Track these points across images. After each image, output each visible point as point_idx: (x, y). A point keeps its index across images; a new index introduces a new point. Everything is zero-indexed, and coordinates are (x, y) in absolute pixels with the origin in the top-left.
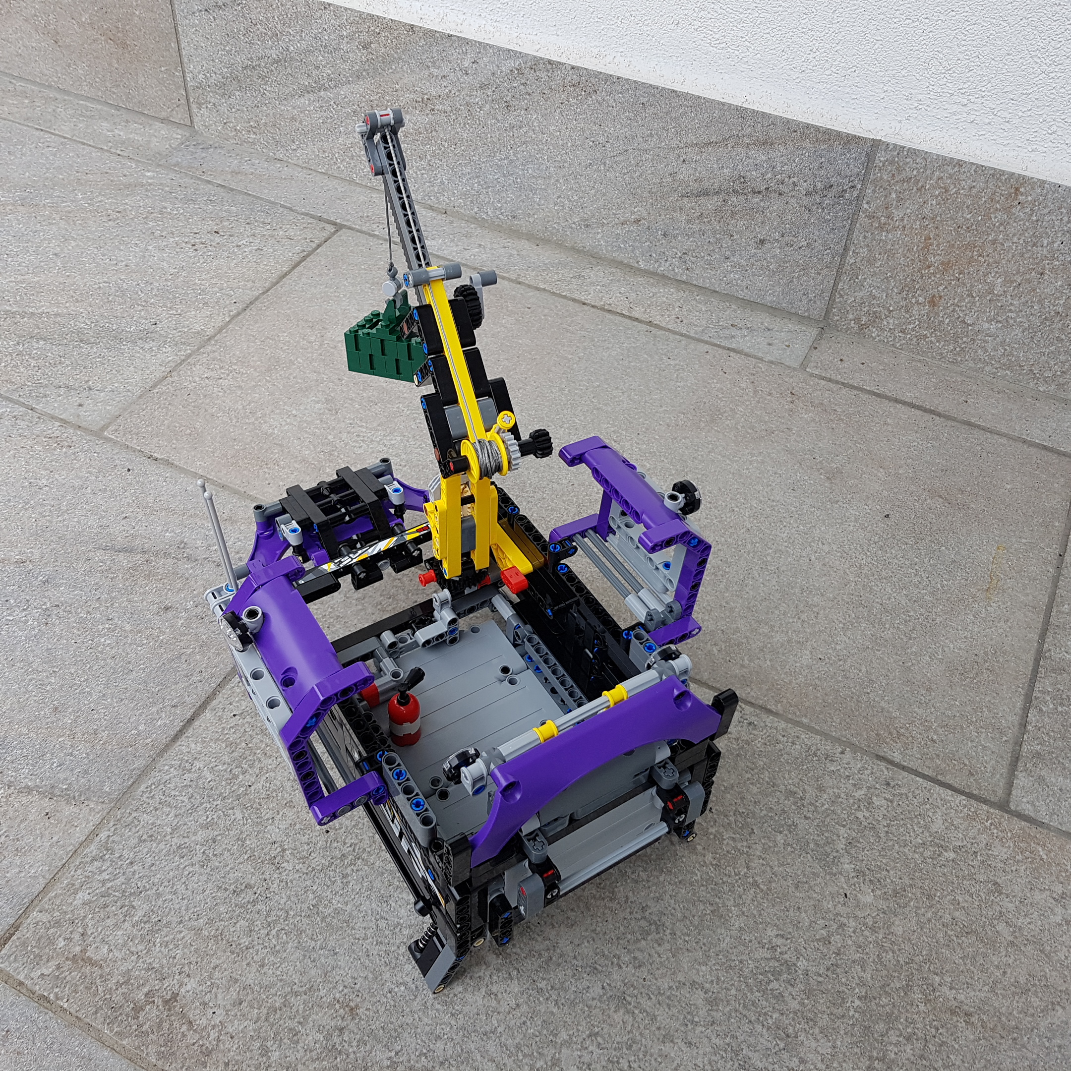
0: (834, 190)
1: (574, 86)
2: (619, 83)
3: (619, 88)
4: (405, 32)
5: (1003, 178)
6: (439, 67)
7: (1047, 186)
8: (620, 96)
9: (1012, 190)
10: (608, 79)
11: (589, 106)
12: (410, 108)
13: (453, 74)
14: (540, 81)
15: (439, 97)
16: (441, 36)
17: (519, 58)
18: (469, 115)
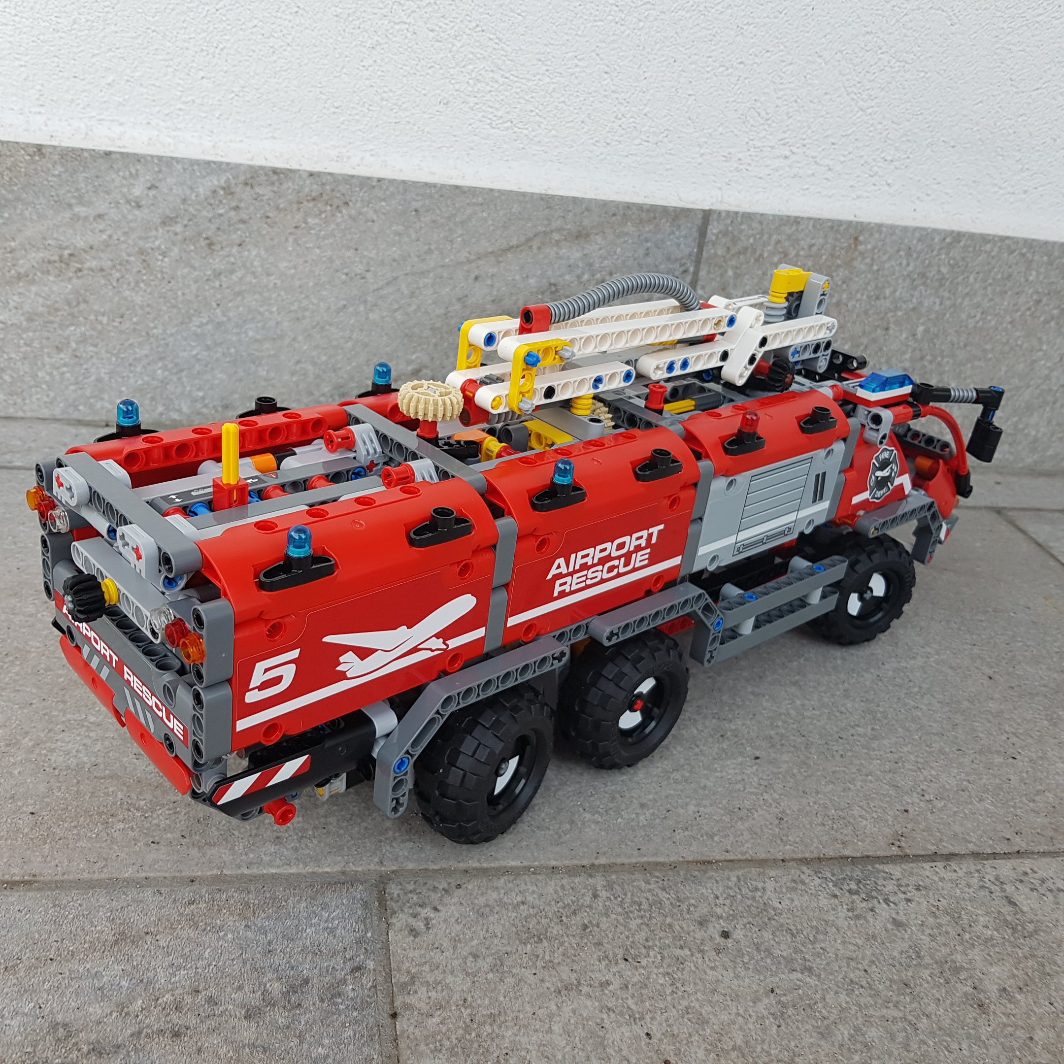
1: (314, 199)
2: (381, 187)
3: (381, 194)
4: (27, 158)
5: (842, 228)
6: (90, 203)
7: (884, 229)
8: (383, 204)
9: (852, 241)
10: (366, 183)
11: (337, 224)
12: (39, 274)
13: (115, 210)
14: (262, 200)
15: (91, 248)
16: (91, 156)
17: (225, 171)
18: (144, 268)
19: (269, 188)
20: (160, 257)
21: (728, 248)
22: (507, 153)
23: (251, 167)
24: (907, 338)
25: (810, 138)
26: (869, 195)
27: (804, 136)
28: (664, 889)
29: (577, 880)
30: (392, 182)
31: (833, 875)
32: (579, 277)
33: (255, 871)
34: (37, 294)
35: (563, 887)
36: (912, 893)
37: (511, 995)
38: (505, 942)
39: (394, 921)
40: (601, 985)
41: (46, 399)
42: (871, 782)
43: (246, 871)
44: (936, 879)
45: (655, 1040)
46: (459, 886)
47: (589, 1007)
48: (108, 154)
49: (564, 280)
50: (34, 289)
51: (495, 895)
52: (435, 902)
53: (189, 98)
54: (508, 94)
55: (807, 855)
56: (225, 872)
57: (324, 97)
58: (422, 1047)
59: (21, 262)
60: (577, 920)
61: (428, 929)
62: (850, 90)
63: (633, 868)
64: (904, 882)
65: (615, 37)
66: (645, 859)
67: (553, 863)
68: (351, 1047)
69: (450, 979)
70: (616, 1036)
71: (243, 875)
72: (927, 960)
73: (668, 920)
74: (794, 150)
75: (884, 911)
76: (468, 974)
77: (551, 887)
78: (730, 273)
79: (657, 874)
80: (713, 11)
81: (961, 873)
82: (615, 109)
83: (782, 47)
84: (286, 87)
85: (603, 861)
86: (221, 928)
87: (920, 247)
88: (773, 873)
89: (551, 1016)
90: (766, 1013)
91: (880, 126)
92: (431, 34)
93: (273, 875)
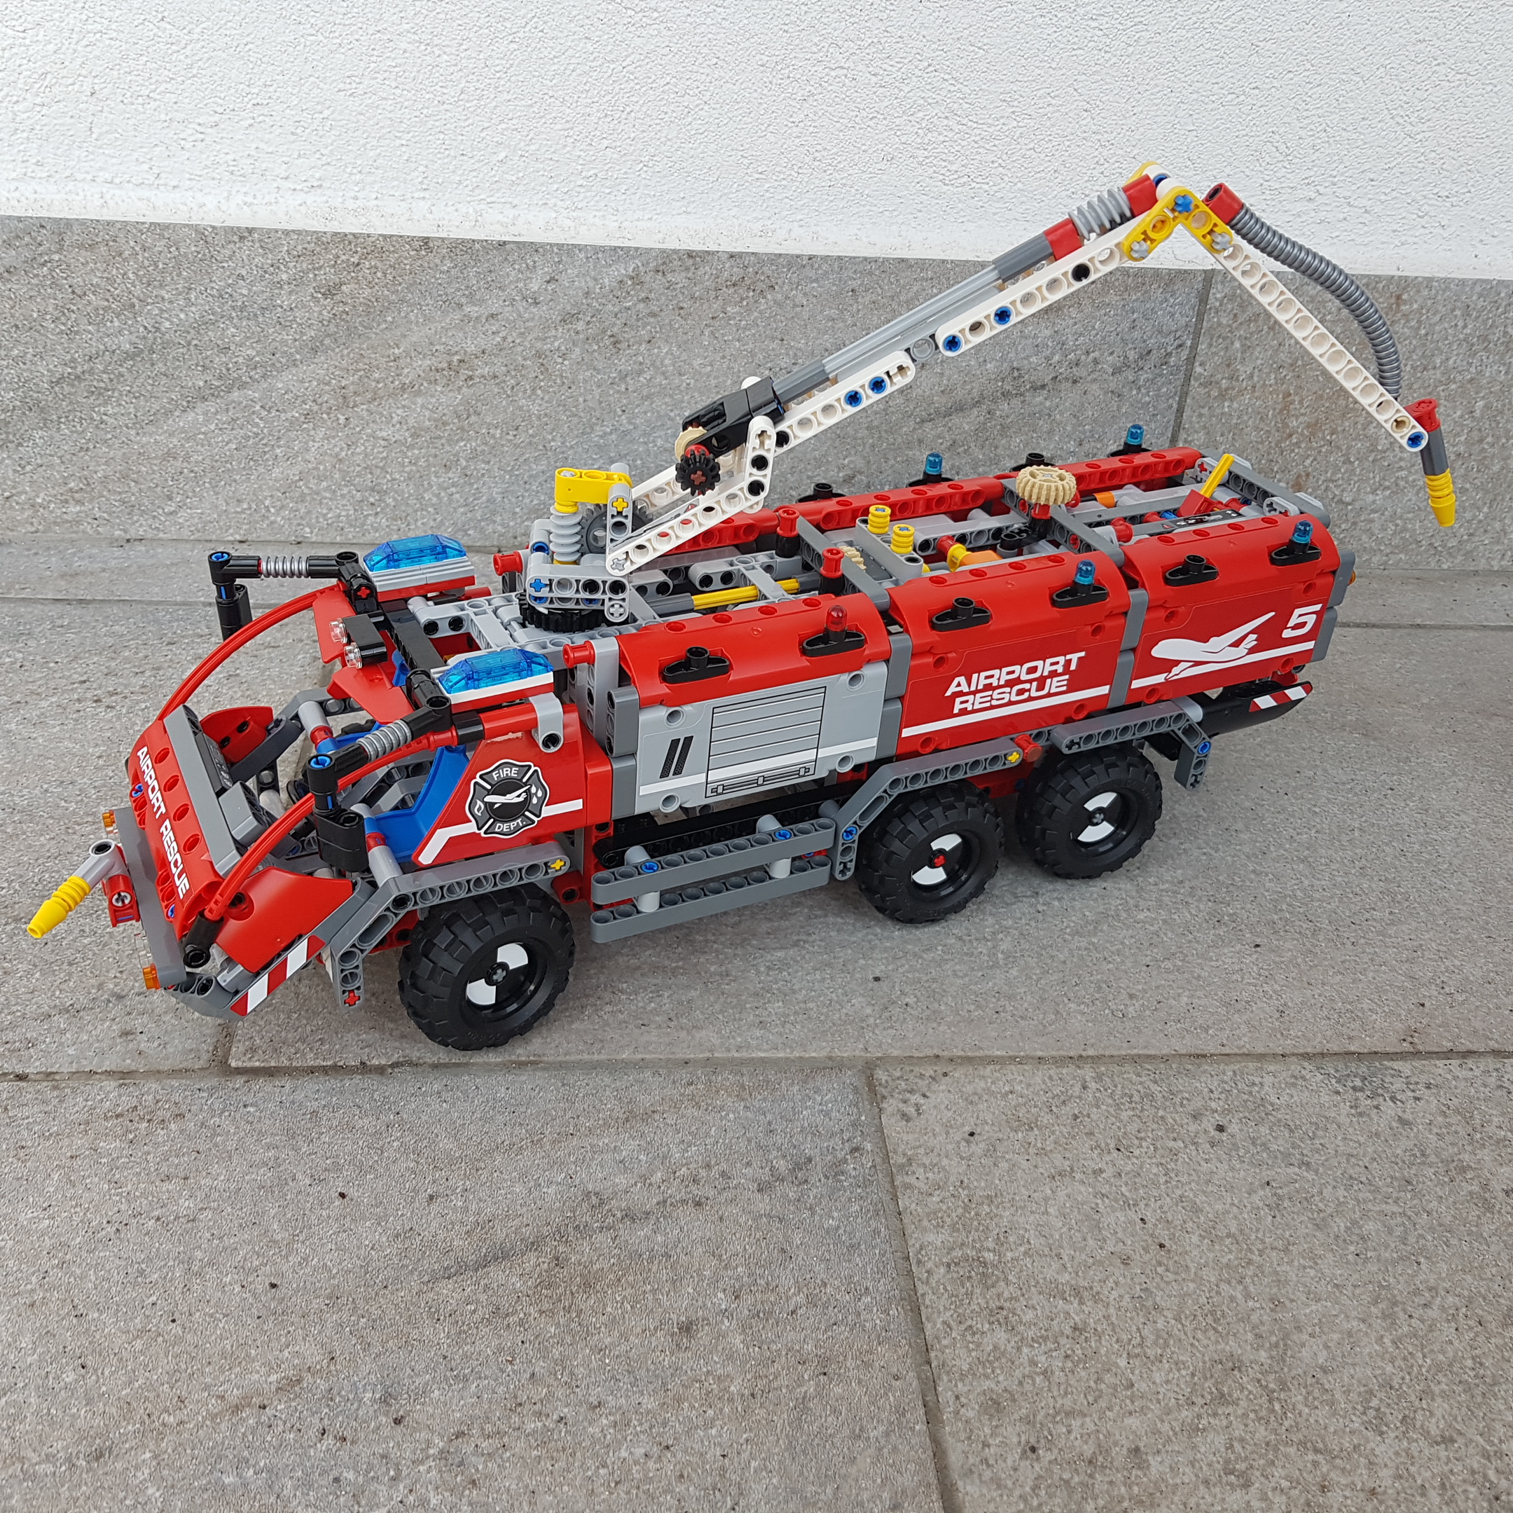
0: (1154, 356)
1: (734, 285)
2: (812, 266)
3: (812, 274)
4: (412, 253)
5: (1381, 286)
6: (482, 301)
7: (1435, 284)
8: (815, 285)
9: (1393, 300)
10: (794, 262)
11: (760, 312)
12: (425, 384)
13: (510, 308)
14: (675, 289)
15: (483, 352)
16: (484, 247)
17: (634, 258)
18: (542, 373)
19: (684, 274)
20: (560, 360)
21: (1235, 315)
22: (962, 213)
23: (663, 251)
24: (1461, 417)
25: (1342, 174)
26: (1416, 240)
27: (1335, 173)
28: (1155, 1082)
29: (1064, 1072)
30: (825, 258)
31: (1337, 1071)
32: (1048, 359)
33: (744, 1054)
34: (423, 406)
35: (1050, 1078)
36: (1421, 1091)
37: (1006, 1178)
38: (996, 1129)
39: (884, 1105)
40: (1094, 1172)
41: (432, 523)
42: (1385, 973)
43: (736, 1055)
44: (1449, 1077)
45: (1149, 1225)
46: (945, 1074)
47: (1084, 1192)
48: (503, 244)
49: (1030, 363)
50: (420, 401)
51: (982, 1084)
52: (925, 1090)
53: (592, 172)
54: (964, 143)
55: (1309, 1050)
56: (716, 1055)
57: (746, 161)
58: (925, 1223)
59: (406, 371)
60: (1067, 1110)
61: (919, 1114)
62: (1395, 112)
63: (1122, 1060)
64: (1413, 1080)
65: (1097, 67)
66: (1135, 1051)
67: (1040, 1054)
68: (859, 1220)
69: (945, 1162)
70: (1112, 1220)
71: (733, 1058)
72: (1433, 1158)
73: (1161, 1113)
74: (1322, 190)
75: (1389, 1109)
76: (962, 1158)
77: (1039, 1077)
78: (1237, 345)
79: (1148, 1066)
80: (1220, 27)
81: (1477, 1072)
82: (1096, 153)
83: (1308, 66)
84: (703, 152)
85: (1091, 1052)
86: (722, 1108)
87: (1481, 303)
88: (1271, 1068)
89: (1046, 1199)
90: (1261, 1204)
91: (1433, 154)
92: (874, 79)
93: (762, 1059)
